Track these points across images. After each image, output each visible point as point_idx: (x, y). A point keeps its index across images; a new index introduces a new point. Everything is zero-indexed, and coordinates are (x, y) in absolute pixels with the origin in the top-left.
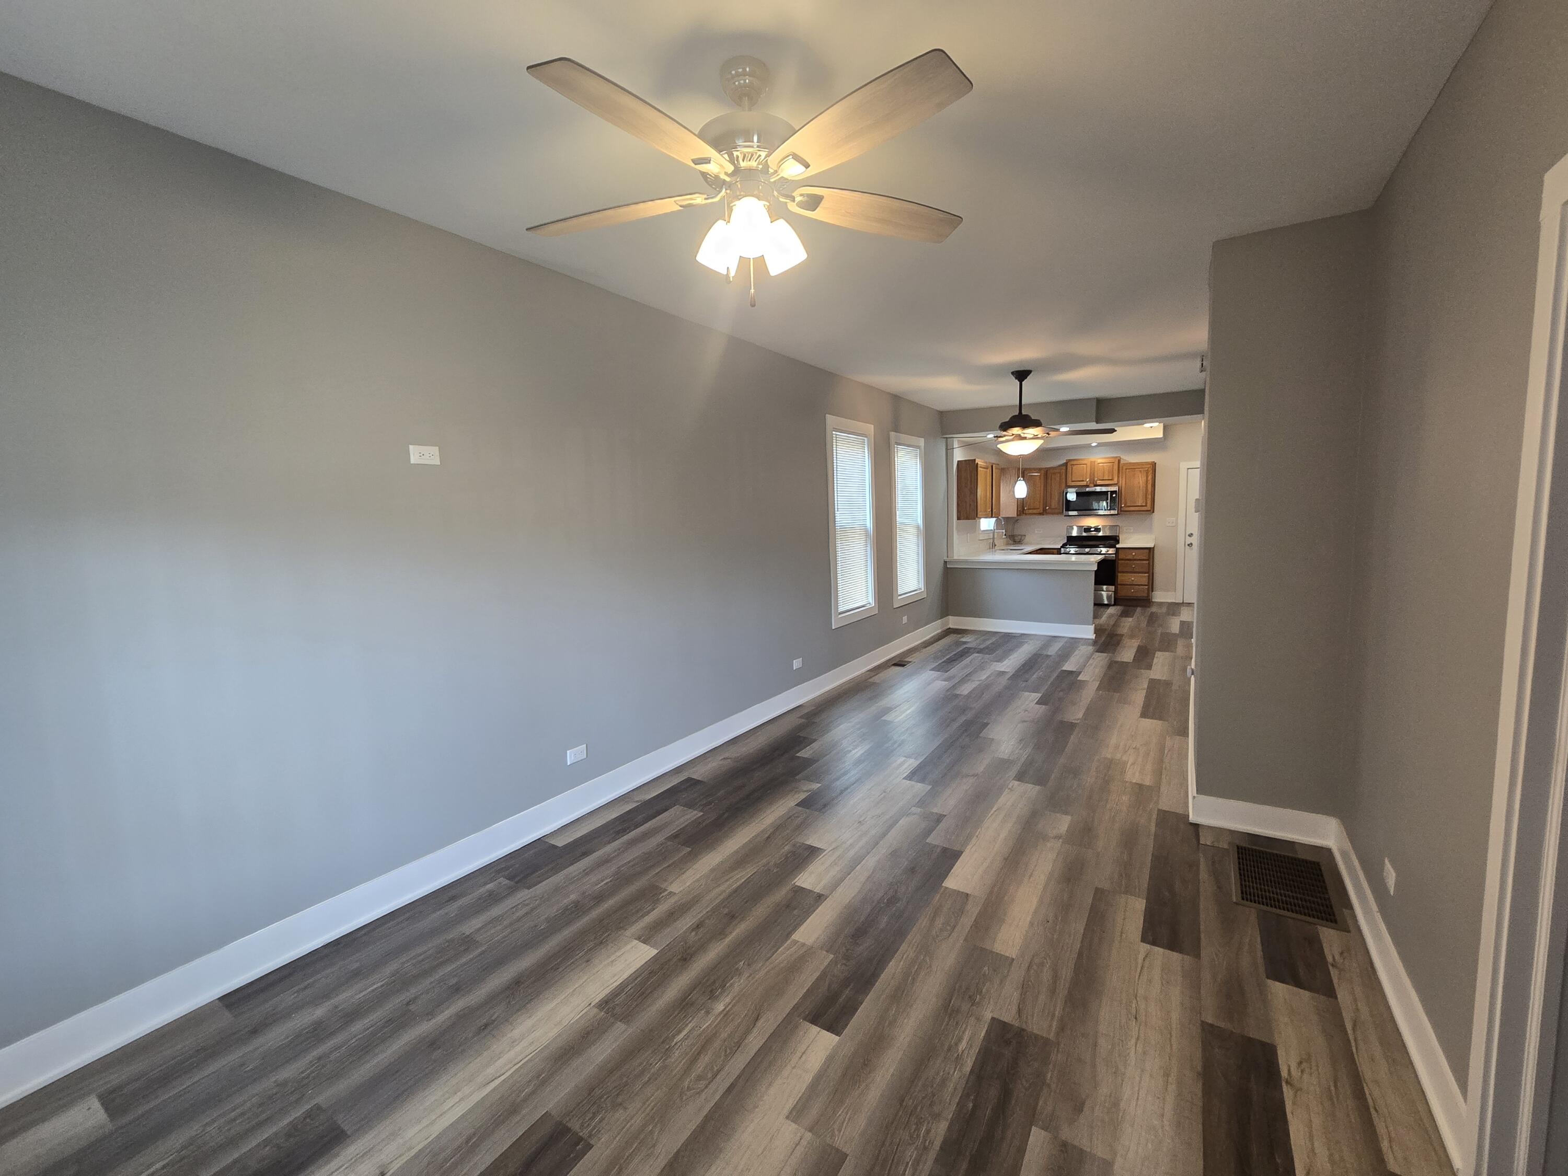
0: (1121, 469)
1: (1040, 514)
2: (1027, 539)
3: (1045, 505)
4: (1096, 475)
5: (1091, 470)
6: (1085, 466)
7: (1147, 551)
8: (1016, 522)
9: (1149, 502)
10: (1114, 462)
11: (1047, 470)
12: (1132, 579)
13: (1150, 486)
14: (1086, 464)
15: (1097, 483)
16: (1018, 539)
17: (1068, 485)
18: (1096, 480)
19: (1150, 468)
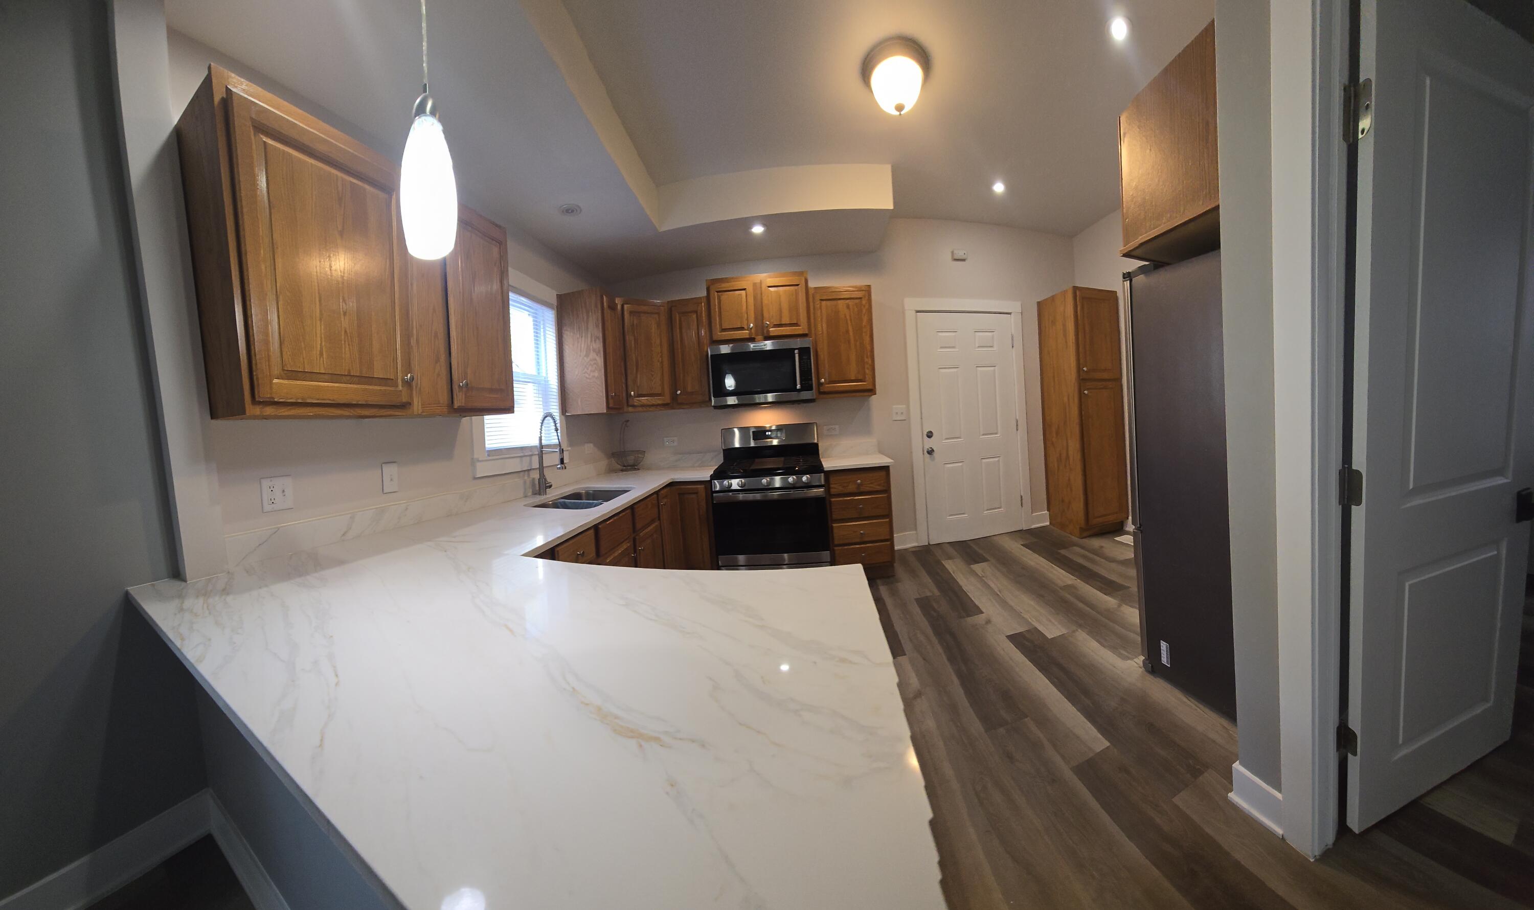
0: (811, 299)
1: (665, 405)
2: (651, 457)
3: (674, 386)
4: (766, 315)
5: (755, 298)
6: (743, 292)
7: (883, 473)
8: (626, 425)
9: (867, 371)
10: (798, 285)
11: (672, 307)
12: (862, 532)
13: (867, 339)
14: (745, 289)
15: (768, 331)
16: (631, 459)
17: (715, 338)
18: (767, 325)
19: (863, 299)
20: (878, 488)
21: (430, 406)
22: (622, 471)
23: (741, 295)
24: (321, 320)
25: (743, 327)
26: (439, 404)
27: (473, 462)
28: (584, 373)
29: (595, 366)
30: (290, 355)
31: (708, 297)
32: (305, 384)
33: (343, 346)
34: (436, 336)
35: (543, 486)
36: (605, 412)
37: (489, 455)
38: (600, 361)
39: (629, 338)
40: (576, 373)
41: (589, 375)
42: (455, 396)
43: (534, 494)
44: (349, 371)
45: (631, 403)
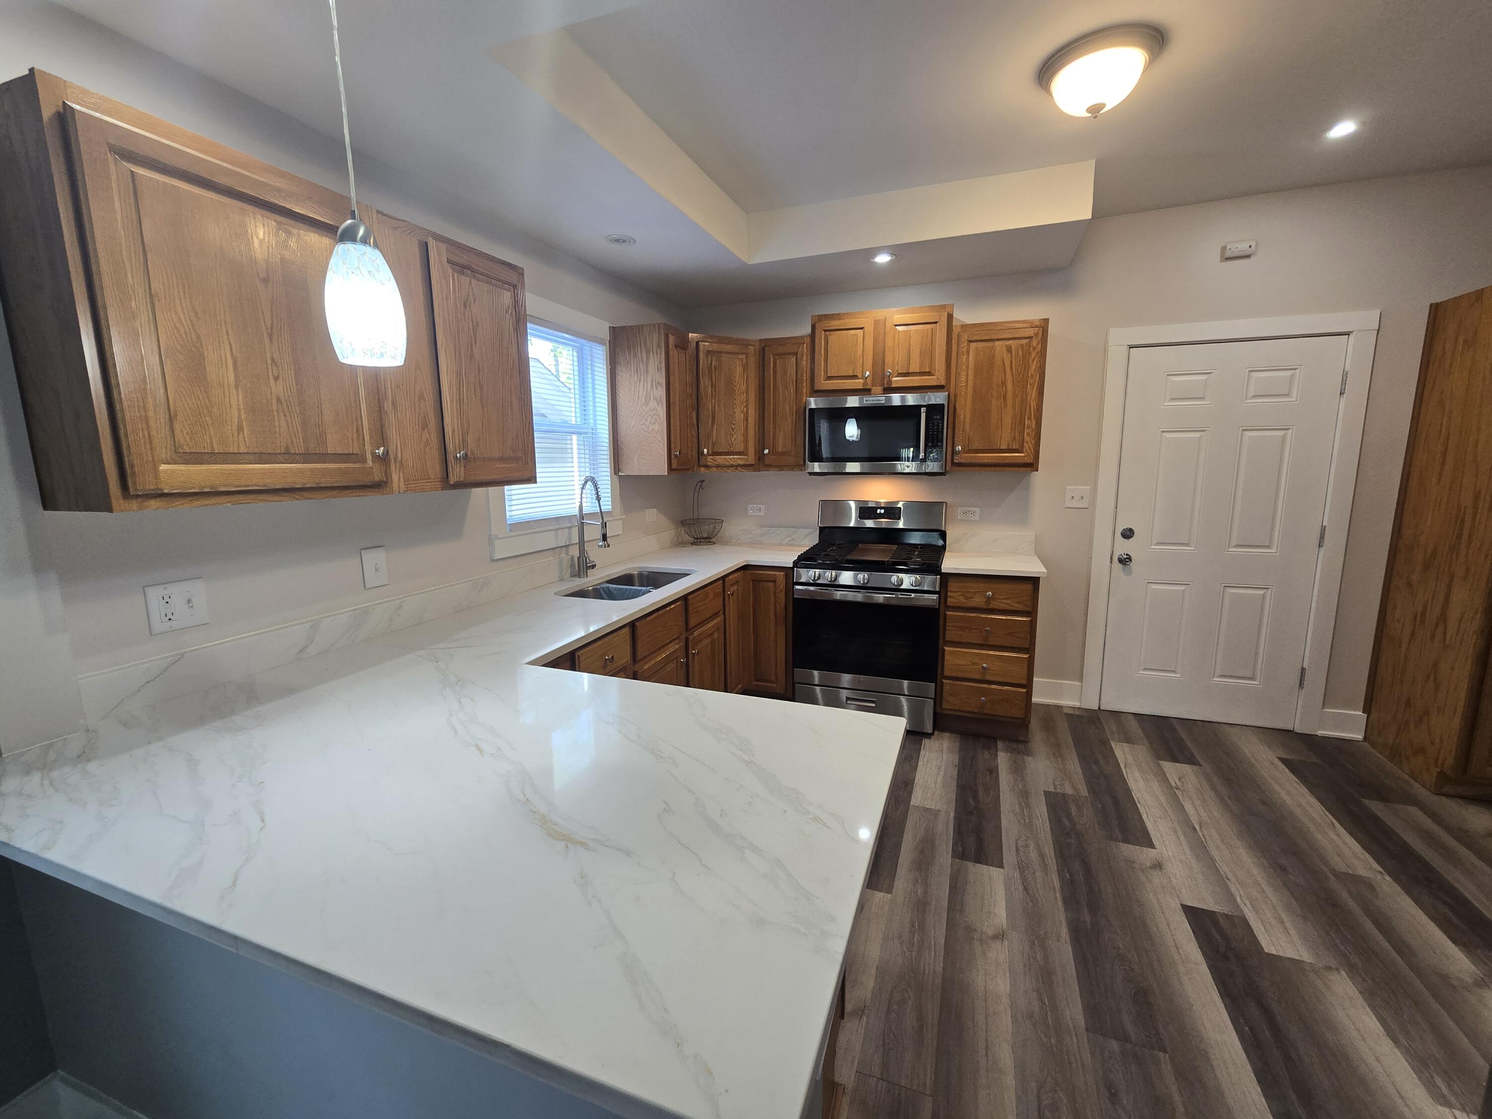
0: (954, 341)
1: (748, 466)
3: (762, 443)
4: (889, 359)
5: (876, 340)
6: (860, 331)
7: (1029, 587)
8: (701, 486)
9: (1027, 438)
10: (936, 323)
11: (765, 347)
12: (984, 665)
13: (1033, 393)
14: (862, 328)
15: (890, 382)
16: (705, 530)
17: (818, 387)
18: (888, 374)
19: (1034, 339)
20: (1019, 607)
21: (416, 482)
22: (693, 544)
23: (857, 335)
24: (237, 387)
25: (857, 376)
26: (429, 479)
27: (491, 540)
28: (642, 425)
29: (655, 417)
30: (187, 434)
31: (813, 335)
32: (215, 468)
33: (276, 418)
34: (422, 397)
35: (583, 566)
36: (666, 474)
37: (511, 530)
38: (662, 411)
39: (705, 382)
40: (633, 424)
41: (648, 428)
42: (450, 469)
43: (573, 575)
44: (287, 448)
45: (702, 462)
